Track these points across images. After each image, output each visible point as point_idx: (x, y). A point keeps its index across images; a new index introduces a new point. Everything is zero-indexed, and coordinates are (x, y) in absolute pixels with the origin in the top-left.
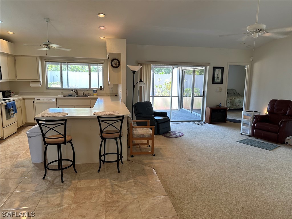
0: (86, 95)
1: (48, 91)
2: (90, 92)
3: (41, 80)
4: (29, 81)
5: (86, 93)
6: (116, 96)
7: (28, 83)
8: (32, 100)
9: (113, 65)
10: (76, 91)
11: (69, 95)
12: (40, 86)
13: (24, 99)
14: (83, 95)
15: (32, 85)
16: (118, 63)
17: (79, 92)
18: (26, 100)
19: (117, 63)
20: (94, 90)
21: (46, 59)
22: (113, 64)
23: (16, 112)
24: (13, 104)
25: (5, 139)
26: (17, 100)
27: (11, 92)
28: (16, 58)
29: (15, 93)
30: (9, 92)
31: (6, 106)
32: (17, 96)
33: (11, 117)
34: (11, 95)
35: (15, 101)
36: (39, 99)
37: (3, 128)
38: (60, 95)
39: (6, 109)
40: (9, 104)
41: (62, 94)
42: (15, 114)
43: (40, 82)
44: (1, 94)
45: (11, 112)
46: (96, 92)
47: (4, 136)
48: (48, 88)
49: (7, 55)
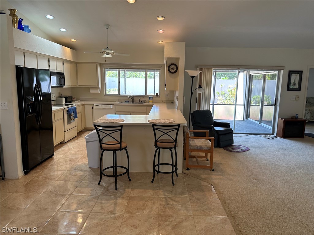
0: (142, 102)
1: (106, 97)
2: (147, 99)
3: (100, 86)
5: (142, 99)
6: (172, 103)
7: (88, 89)
8: (91, 106)
9: (171, 71)
10: (132, 98)
11: (126, 102)
12: (99, 92)
14: (139, 102)
15: (91, 91)
16: (175, 68)
17: (135, 99)
20: (150, 96)
21: (105, 66)
22: (170, 69)
23: (76, 117)
24: (74, 109)
25: (66, 142)
26: (78, 106)
27: (72, 98)
28: (78, 65)
29: (76, 99)
30: (71, 97)
31: (68, 111)
32: (78, 101)
33: (72, 122)
34: (72, 100)
35: (76, 106)
36: (97, 105)
37: (65, 132)
38: (117, 101)
39: (67, 114)
40: (71, 109)
41: (119, 100)
42: (76, 119)
43: (99, 88)
44: (64, 99)
45: (72, 117)
46: (152, 99)
47: (65, 140)
48: (106, 95)
49: (70, 62)
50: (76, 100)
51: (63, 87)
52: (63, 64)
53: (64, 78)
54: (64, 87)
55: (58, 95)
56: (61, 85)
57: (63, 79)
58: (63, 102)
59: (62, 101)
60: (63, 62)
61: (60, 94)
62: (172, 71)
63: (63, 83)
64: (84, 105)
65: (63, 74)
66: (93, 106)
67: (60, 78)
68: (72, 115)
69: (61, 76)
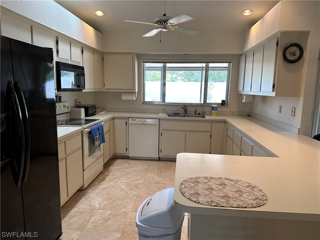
0: (199, 114)
1: (145, 107)
2: (206, 109)
3: (137, 91)
4: (121, 92)
5: (200, 110)
6: (248, 116)
7: (119, 94)
8: (124, 121)
9: (288, 58)
10: (184, 108)
11: (174, 114)
12: (135, 98)
13: (113, 119)
14: (195, 114)
15: (124, 97)
16: (298, 53)
17: (189, 109)
18: (115, 120)
19: (296, 52)
20: (213, 106)
21: (143, 58)
22: (287, 55)
23: (103, 141)
24: (100, 129)
25: (86, 189)
26: (105, 121)
27: (96, 108)
28: (105, 56)
29: (101, 109)
30: (94, 107)
31: (90, 133)
32: (104, 112)
33: (97, 150)
34: (96, 112)
35: (103, 123)
36: (134, 118)
37: (83, 170)
38: (161, 113)
39: (89, 137)
40: (95, 129)
41: (164, 111)
42: (102, 145)
43: (135, 93)
44: (83, 110)
45: (97, 143)
46: (217, 110)
47: (84, 184)
48: (145, 103)
49: (93, 50)
50: (101, 111)
51: (81, 90)
52: (82, 52)
53: (84, 75)
54: (83, 91)
55: (73, 104)
56: (78, 86)
57: (82, 77)
58: (82, 115)
59: (80, 114)
60: (83, 48)
61: (77, 102)
62: (290, 57)
63: (82, 84)
64: (114, 119)
65: (82, 68)
66: (127, 121)
67: (78, 74)
68: (96, 140)
69: (79, 71)
